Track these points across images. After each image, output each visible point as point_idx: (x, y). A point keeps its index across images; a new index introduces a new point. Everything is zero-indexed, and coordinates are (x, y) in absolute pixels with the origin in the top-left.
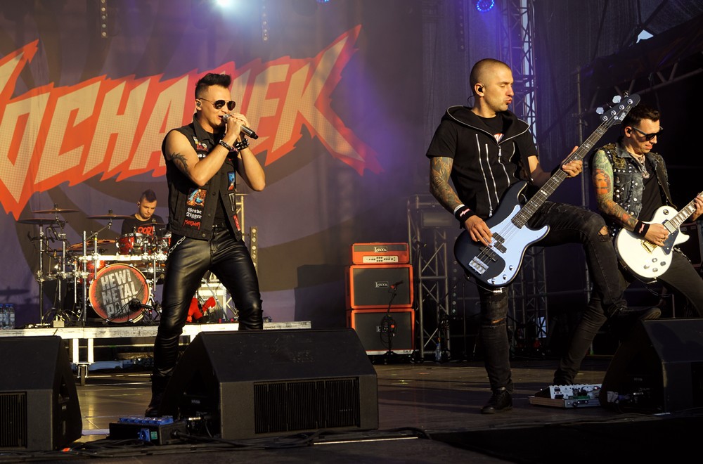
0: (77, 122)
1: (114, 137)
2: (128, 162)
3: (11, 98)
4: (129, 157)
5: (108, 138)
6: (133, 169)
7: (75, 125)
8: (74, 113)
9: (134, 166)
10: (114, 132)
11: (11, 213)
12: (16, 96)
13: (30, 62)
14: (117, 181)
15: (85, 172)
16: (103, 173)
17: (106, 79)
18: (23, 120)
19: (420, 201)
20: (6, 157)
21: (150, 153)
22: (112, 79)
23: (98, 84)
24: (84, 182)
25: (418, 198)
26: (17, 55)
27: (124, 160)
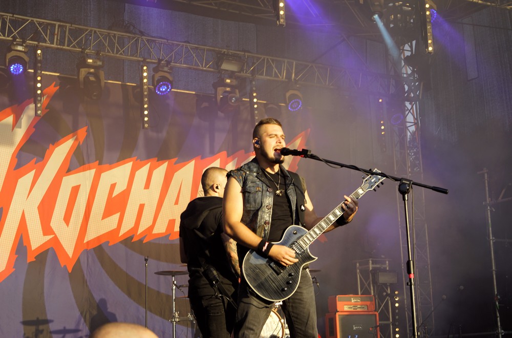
0: (115, 194)
1: (142, 207)
2: (152, 227)
3: (67, 172)
4: (153, 223)
5: (138, 207)
6: (155, 233)
7: (113, 196)
8: (113, 187)
9: (156, 231)
10: (142, 203)
11: (65, 266)
12: (71, 171)
13: (81, 144)
14: (144, 242)
15: (120, 235)
16: (134, 235)
17: (137, 160)
18: (75, 190)
19: (373, 264)
20: (62, 220)
21: (168, 220)
22: (141, 161)
23: (131, 164)
24: (120, 242)
25: (371, 262)
26: (73, 137)
27: (149, 225)
